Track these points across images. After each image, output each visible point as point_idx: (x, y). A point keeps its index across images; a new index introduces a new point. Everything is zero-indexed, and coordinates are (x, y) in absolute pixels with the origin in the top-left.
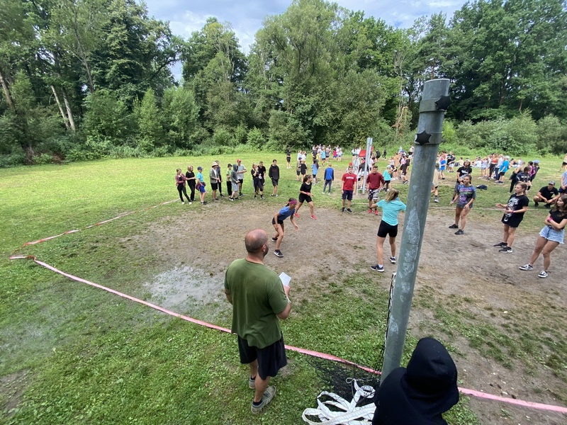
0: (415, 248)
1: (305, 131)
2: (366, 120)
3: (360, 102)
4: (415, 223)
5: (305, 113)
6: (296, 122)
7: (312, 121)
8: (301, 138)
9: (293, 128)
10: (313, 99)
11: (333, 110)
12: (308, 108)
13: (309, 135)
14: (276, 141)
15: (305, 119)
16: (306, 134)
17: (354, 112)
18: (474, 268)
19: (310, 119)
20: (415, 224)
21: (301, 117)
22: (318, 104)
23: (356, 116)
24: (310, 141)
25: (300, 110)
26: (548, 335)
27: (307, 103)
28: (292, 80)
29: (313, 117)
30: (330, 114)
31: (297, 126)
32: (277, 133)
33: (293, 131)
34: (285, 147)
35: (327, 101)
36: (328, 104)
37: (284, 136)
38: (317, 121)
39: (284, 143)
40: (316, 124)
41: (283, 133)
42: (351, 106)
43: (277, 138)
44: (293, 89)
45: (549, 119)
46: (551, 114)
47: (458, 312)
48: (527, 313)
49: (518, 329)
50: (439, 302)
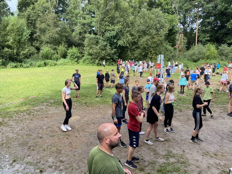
1: (112, 49)
2: (155, 43)
3: (151, 30)
5: (111, 37)
6: (105, 43)
7: (117, 43)
8: (109, 55)
9: (103, 47)
10: (117, 27)
11: (132, 35)
12: (113, 33)
13: (115, 53)
14: (90, 57)
15: (112, 41)
16: (113, 52)
17: (147, 37)
19: (115, 41)
21: (109, 40)
22: (121, 31)
23: (148, 40)
24: (115, 57)
25: (108, 34)
27: (113, 30)
28: (102, 14)
29: (118, 40)
30: (130, 38)
31: (106, 46)
32: (91, 51)
33: (103, 50)
34: (97, 61)
35: (127, 29)
36: (128, 31)
37: (96, 53)
38: (120, 43)
39: (97, 58)
40: (120, 45)
41: (95, 51)
42: (144, 33)
43: (91, 55)
44: (102, 20)
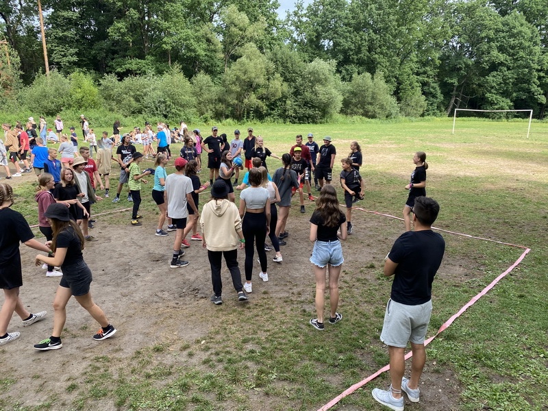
18: (159, 294)
26: (249, 346)
45: (202, 78)
46: (202, 71)
47: (149, 376)
48: (225, 329)
49: (220, 357)
50: (120, 376)
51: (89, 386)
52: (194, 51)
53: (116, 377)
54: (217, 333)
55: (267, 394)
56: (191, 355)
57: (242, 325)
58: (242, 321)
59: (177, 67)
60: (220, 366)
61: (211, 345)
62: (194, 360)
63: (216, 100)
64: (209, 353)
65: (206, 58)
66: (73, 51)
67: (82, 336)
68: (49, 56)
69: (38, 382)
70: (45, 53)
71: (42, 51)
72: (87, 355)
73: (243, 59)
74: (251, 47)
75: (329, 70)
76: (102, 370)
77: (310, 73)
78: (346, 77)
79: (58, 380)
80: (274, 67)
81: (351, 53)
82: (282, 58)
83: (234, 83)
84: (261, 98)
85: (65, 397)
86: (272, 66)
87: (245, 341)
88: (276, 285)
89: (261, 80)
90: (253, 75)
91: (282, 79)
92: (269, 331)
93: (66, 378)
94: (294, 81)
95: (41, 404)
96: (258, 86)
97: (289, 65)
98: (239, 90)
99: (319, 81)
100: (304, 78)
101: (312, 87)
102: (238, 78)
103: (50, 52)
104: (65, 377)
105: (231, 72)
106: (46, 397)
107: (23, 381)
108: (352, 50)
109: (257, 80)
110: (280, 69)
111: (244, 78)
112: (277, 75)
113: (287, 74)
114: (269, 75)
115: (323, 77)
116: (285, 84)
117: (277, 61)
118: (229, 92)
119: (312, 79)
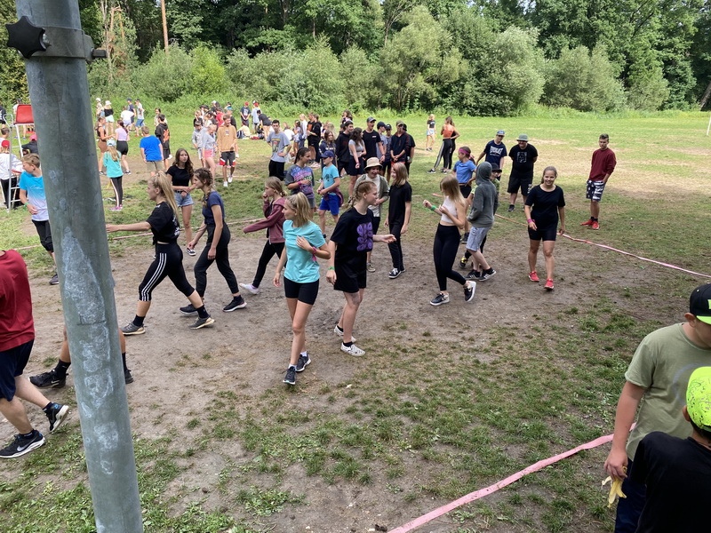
0: (100, 332)
4: (79, 268)
20: (82, 272)
26: (405, 398)
45: (354, 53)
46: (354, 45)
47: (281, 421)
48: (375, 374)
49: (368, 406)
50: (248, 417)
51: (213, 424)
52: (346, 18)
53: (243, 417)
54: (365, 378)
55: (426, 458)
56: (331, 400)
57: (396, 370)
58: (396, 366)
59: (323, 39)
60: (368, 418)
61: (357, 391)
62: (336, 407)
63: (370, 83)
64: (354, 400)
65: (361, 27)
66: (196, 19)
67: (206, 367)
68: (169, 27)
69: (156, 413)
70: (165, 23)
71: (160, 19)
72: (211, 389)
73: (410, 28)
74: (422, 11)
75: (528, 43)
76: (227, 408)
77: (500, 47)
78: (552, 52)
79: (178, 414)
80: (451, 38)
81: (562, 18)
82: (462, 26)
83: (396, 60)
84: (431, 81)
85: (186, 433)
86: (448, 37)
87: (400, 391)
88: (441, 326)
89: (432, 57)
90: (422, 50)
91: (461, 54)
92: (430, 381)
93: (187, 412)
94: (478, 58)
95: (160, 437)
96: (428, 64)
97: (472, 36)
98: (401, 69)
99: (512, 58)
100: (491, 54)
101: (502, 66)
102: (401, 54)
103: (170, 21)
104: (185, 411)
105: (393, 46)
106: (165, 431)
107: (140, 409)
108: (563, 14)
109: (427, 57)
110: (460, 41)
111: (409, 53)
112: (455, 50)
113: (468, 48)
114: (444, 49)
115: (519, 52)
116: (465, 62)
117: (455, 30)
118: (388, 72)
119: (503, 54)
